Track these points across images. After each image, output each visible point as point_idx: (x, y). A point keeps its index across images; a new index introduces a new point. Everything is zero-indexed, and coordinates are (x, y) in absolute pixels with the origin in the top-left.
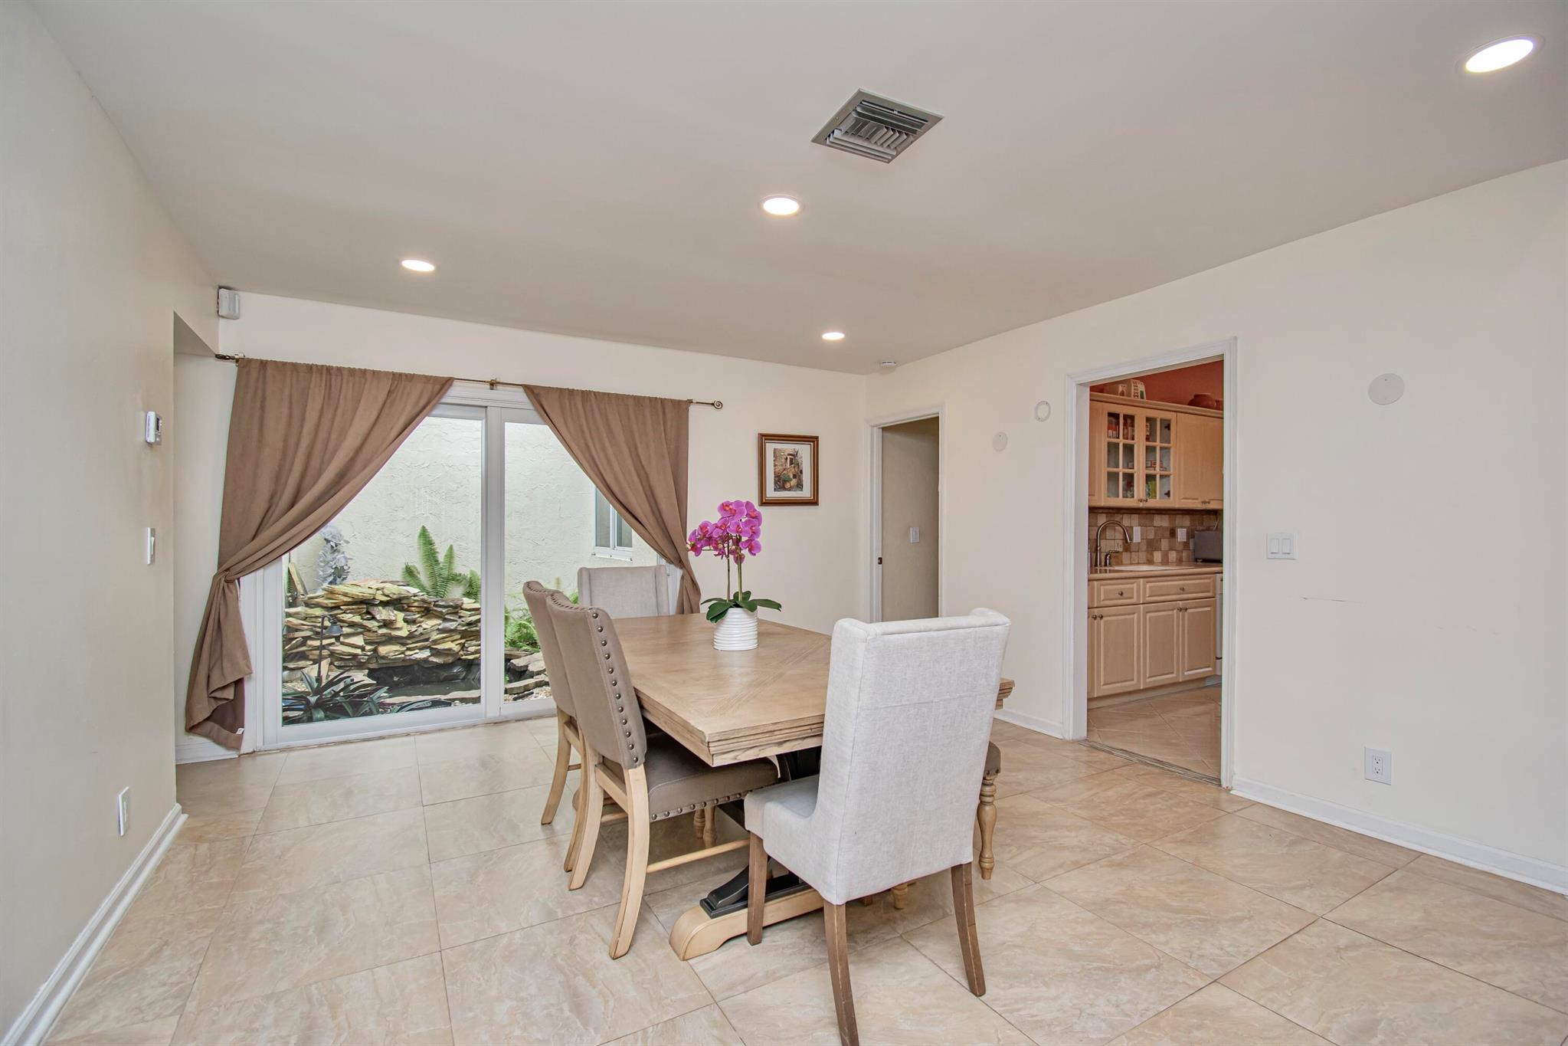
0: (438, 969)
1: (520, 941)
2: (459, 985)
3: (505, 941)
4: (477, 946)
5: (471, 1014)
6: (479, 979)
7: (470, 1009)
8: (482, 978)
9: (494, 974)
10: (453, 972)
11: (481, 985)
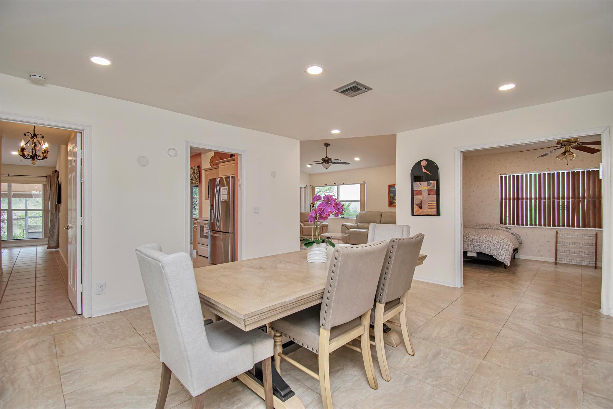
0: (465, 392)
1: (430, 379)
2: (463, 381)
3: (434, 383)
4: (445, 389)
5: (466, 371)
6: (455, 378)
7: (465, 373)
8: (454, 378)
9: (449, 376)
10: (461, 386)
11: (456, 376)
